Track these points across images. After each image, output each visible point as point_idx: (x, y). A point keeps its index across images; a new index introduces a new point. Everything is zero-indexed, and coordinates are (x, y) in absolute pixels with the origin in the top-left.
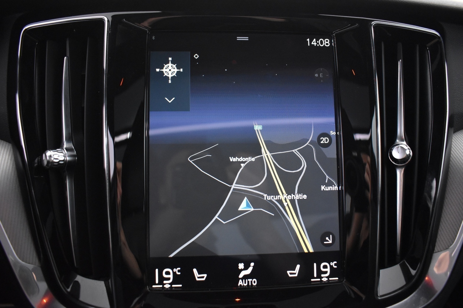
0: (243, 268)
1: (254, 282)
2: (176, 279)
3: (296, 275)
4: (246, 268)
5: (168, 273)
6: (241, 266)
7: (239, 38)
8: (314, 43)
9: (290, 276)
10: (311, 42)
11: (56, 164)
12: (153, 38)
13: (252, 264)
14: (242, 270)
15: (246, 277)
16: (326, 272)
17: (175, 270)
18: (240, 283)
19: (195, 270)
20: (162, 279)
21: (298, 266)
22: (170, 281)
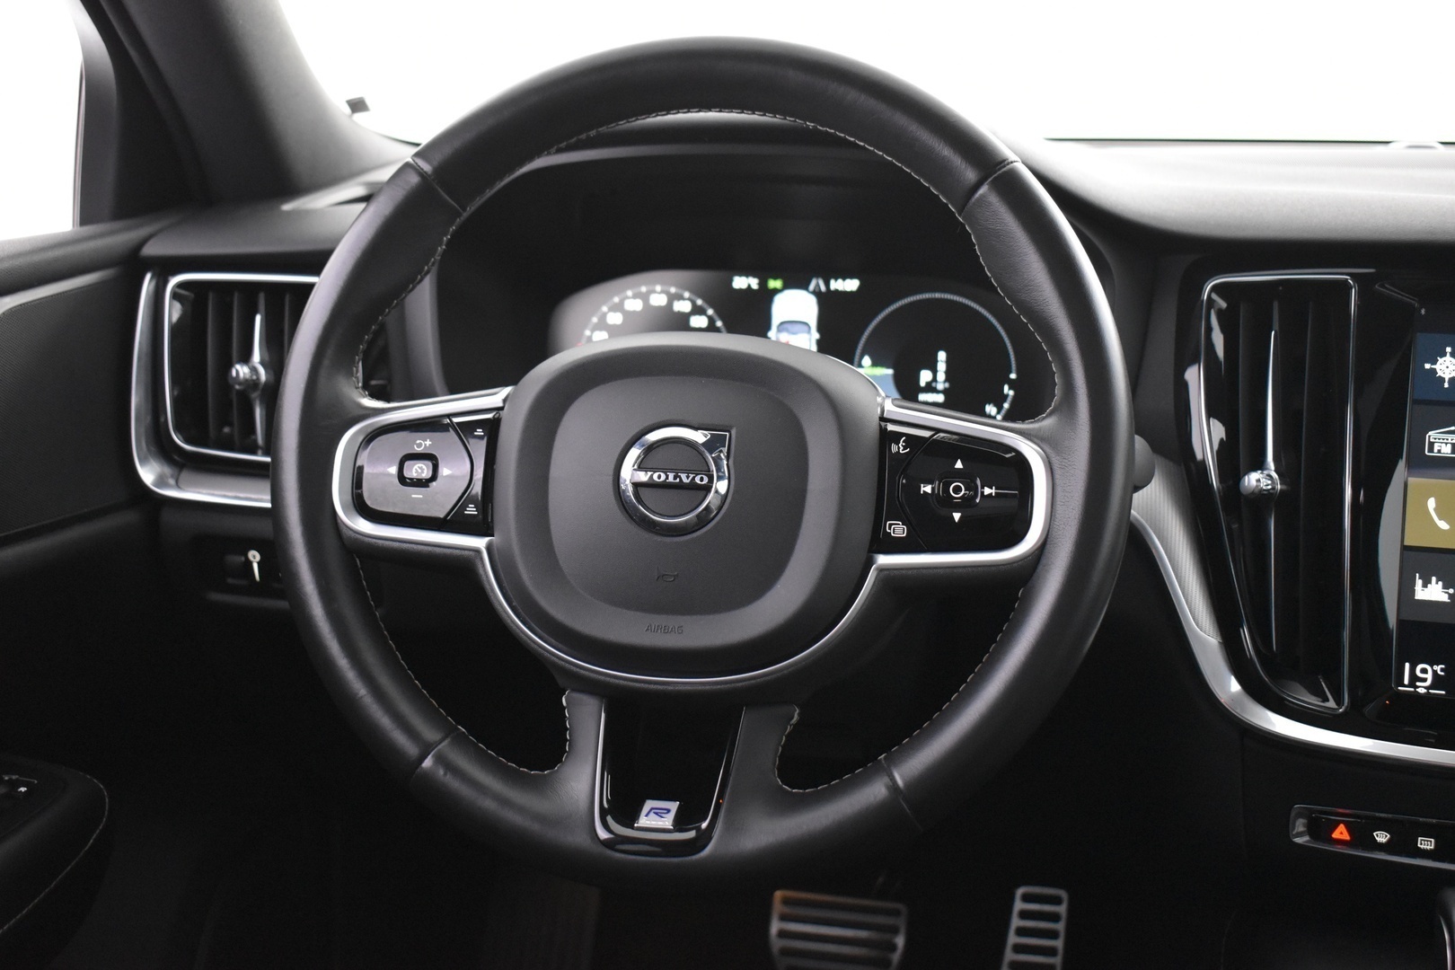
2: (1437, 682)
5: (1424, 671)
11: (1265, 492)
17: (1435, 667)
22: (1428, 683)
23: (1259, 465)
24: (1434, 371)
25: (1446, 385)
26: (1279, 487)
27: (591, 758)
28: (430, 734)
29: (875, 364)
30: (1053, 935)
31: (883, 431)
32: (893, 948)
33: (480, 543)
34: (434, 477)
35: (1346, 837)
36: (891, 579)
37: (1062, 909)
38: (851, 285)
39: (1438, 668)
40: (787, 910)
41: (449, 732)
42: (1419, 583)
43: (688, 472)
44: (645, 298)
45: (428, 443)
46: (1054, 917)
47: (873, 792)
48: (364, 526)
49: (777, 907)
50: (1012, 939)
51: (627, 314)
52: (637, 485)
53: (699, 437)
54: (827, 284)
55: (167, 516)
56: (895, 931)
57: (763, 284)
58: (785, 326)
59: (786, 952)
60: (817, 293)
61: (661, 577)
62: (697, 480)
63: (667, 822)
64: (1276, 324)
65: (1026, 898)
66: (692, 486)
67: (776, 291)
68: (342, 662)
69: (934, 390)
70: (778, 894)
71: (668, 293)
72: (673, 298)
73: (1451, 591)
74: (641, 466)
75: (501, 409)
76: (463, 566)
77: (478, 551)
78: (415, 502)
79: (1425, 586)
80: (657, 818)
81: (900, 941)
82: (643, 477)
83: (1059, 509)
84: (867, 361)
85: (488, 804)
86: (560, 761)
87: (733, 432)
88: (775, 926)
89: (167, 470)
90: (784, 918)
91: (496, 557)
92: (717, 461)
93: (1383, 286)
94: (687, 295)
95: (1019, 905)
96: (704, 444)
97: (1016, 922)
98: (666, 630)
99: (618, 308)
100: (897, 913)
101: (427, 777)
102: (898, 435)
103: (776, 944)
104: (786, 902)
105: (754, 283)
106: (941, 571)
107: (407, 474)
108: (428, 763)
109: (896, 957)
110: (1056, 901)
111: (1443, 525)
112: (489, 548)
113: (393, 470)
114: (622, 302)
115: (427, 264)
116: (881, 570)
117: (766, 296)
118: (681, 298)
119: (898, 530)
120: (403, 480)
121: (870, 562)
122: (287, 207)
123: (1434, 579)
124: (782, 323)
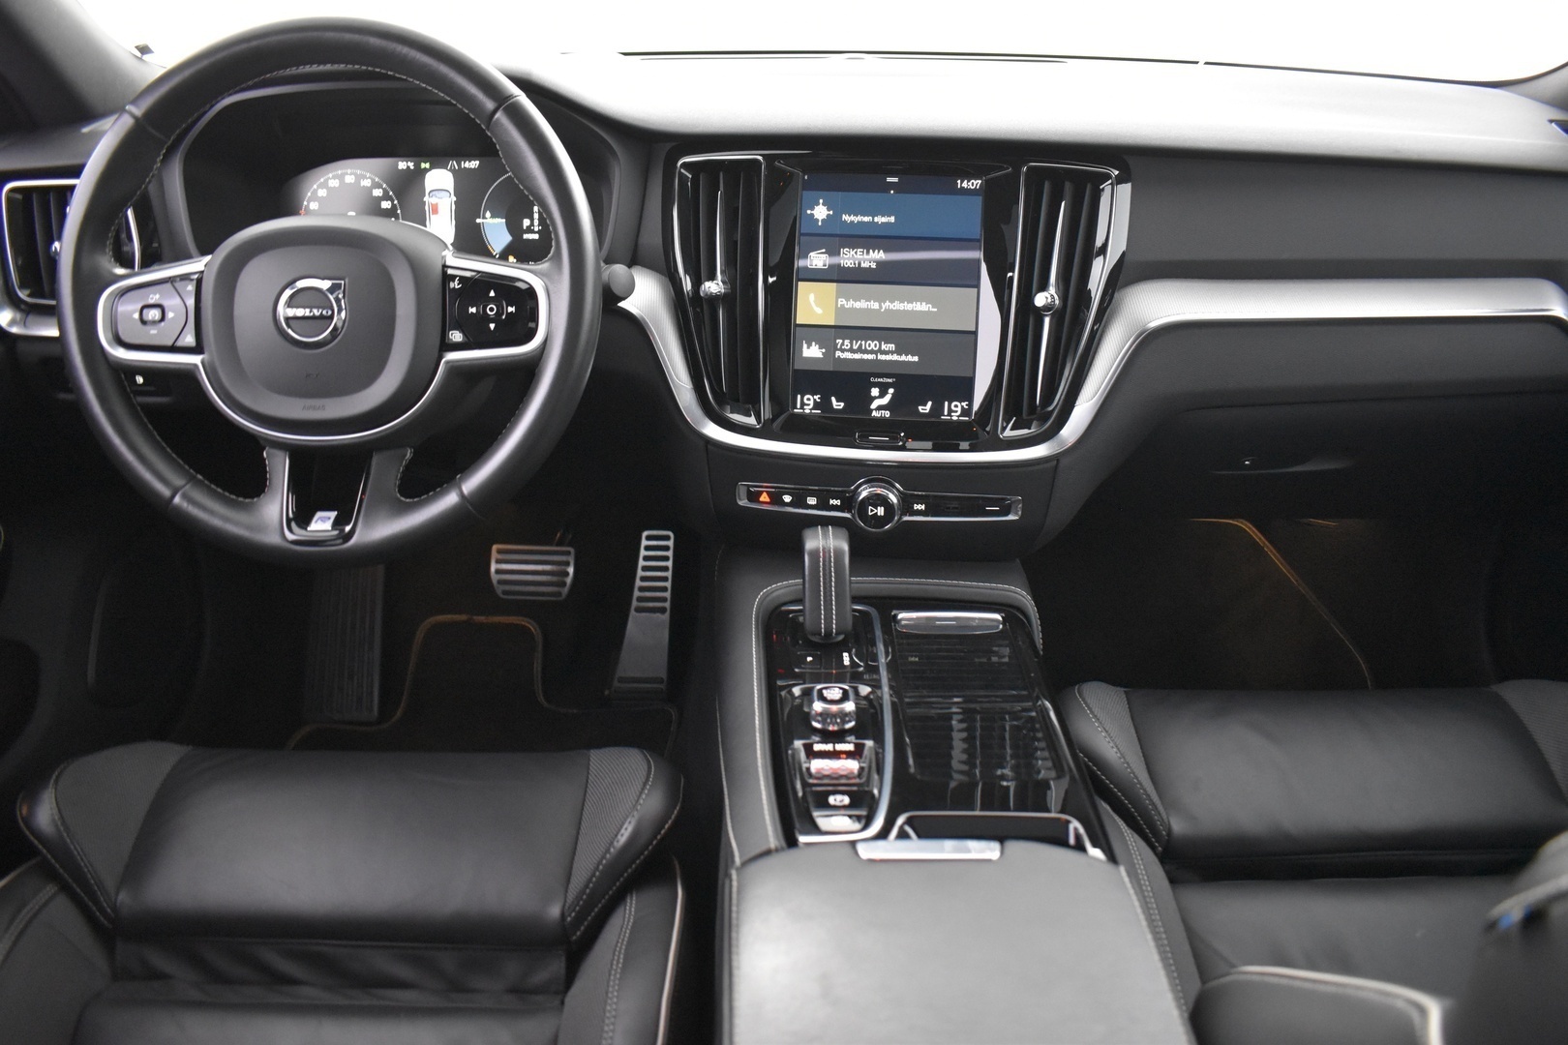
0: (877, 394)
1: (887, 414)
2: (816, 406)
3: (927, 411)
4: (882, 395)
5: (809, 399)
6: (875, 392)
7: (889, 180)
8: (965, 185)
9: (922, 411)
10: (961, 184)
11: (715, 294)
12: (806, 177)
13: (891, 391)
14: (876, 398)
15: (880, 408)
16: (956, 412)
18: (874, 414)
19: (833, 399)
20: (803, 404)
21: (930, 403)
22: (811, 407)
23: (712, 277)
24: (812, 215)
25: (820, 224)
26: (723, 291)
27: (280, 491)
28: (178, 481)
29: (492, 217)
30: (666, 559)
31: (444, 273)
32: (567, 574)
33: (195, 359)
34: (163, 318)
35: (768, 500)
36: (456, 369)
37: (671, 543)
38: (474, 164)
39: (816, 397)
40: (500, 557)
41: (192, 479)
42: (805, 346)
43: (318, 308)
44: (341, 178)
45: (158, 296)
46: (666, 548)
47: (450, 500)
48: (121, 353)
49: (494, 555)
50: (641, 563)
51: (330, 190)
52: (287, 319)
53: (325, 285)
54: (459, 165)
55: (21, 347)
56: (567, 564)
57: (418, 166)
58: (434, 193)
59: (500, 582)
60: (453, 171)
61: (308, 376)
62: (324, 312)
63: (328, 526)
64: (722, 188)
65: (649, 538)
66: (322, 317)
67: (426, 171)
68: (117, 441)
69: (533, 232)
70: (495, 547)
71: (355, 174)
72: (359, 178)
73: (824, 350)
74: (290, 304)
75: (202, 272)
76: (187, 375)
77: (196, 365)
78: (153, 334)
79: (808, 348)
80: (322, 524)
81: (571, 570)
82: (291, 312)
83: (554, 319)
84: (488, 214)
85: (216, 522)
86: (264, 491)
87: (347, 281)
88: (493, 567)
89: (18, 316)
90: (498, 561)
91: (208, 369)
92: (338, 300)
93: (779, 162)
94: (368, 175)
95: (644, 543)
96: (328, 290)
97: (643, 553)
98: (314, 408)
99: (324, 185)
100: (568, 553)
101: (178, 510)
102: (454, 277)
103: (495, 578)
104: (499, 552)
105: (411, 165)
106: (484, 361)
107: (145, 318)
108: (177, 500)
109: (569, 580)
110: (667, 538)
111: (819, 311)
112: (203, 363)
113: (136, 316)
114: (326, 181)
115: (147, 176)
116: (447, 362)
117: (418, 175)
118: (365, 177)
119: (456, 336)
120: (143, 322)
121: (440, 358)
122: (85, 130)
123: (814, 343)
124: (431, 192)
